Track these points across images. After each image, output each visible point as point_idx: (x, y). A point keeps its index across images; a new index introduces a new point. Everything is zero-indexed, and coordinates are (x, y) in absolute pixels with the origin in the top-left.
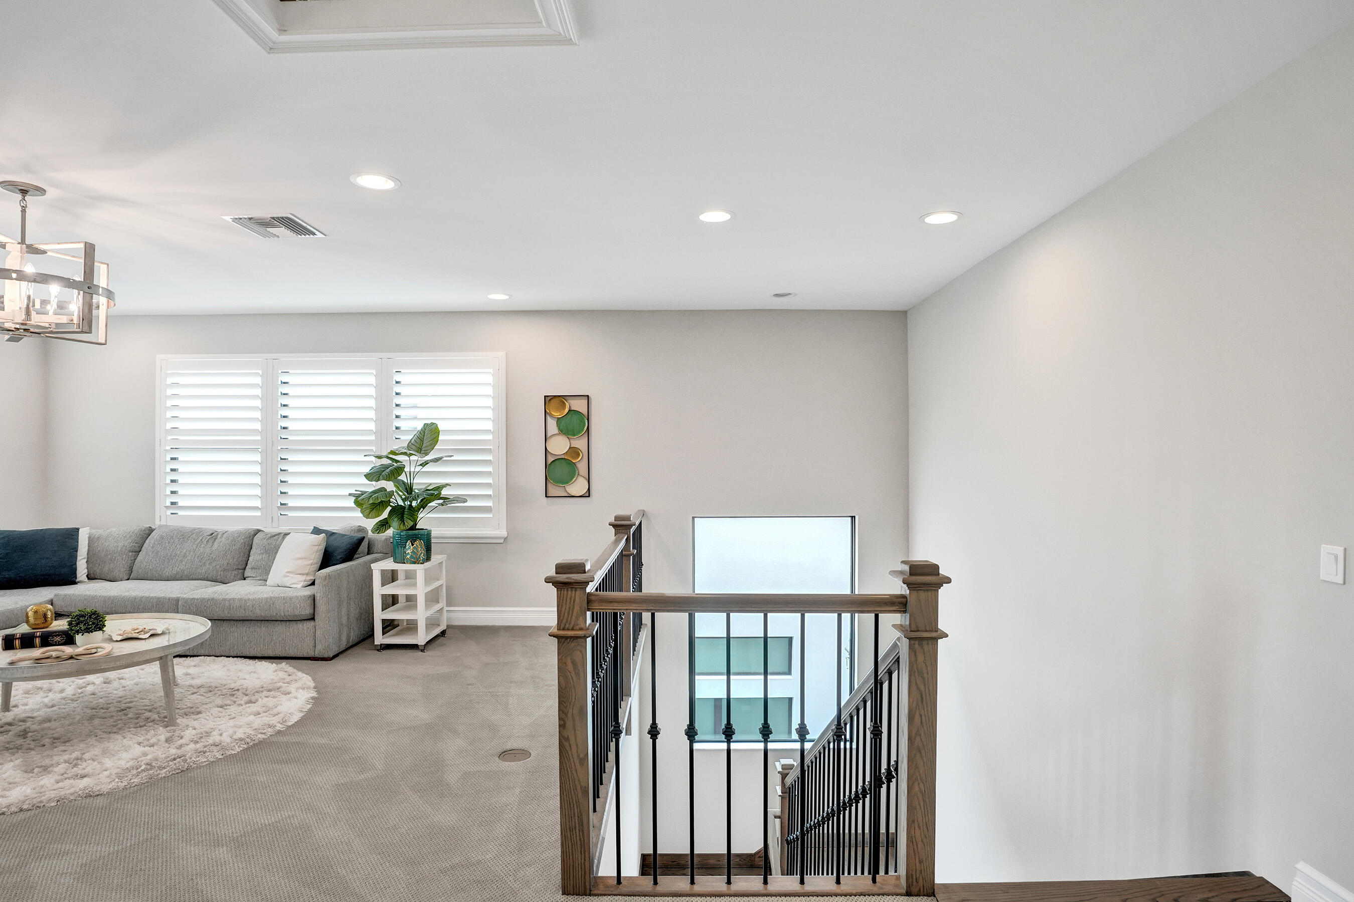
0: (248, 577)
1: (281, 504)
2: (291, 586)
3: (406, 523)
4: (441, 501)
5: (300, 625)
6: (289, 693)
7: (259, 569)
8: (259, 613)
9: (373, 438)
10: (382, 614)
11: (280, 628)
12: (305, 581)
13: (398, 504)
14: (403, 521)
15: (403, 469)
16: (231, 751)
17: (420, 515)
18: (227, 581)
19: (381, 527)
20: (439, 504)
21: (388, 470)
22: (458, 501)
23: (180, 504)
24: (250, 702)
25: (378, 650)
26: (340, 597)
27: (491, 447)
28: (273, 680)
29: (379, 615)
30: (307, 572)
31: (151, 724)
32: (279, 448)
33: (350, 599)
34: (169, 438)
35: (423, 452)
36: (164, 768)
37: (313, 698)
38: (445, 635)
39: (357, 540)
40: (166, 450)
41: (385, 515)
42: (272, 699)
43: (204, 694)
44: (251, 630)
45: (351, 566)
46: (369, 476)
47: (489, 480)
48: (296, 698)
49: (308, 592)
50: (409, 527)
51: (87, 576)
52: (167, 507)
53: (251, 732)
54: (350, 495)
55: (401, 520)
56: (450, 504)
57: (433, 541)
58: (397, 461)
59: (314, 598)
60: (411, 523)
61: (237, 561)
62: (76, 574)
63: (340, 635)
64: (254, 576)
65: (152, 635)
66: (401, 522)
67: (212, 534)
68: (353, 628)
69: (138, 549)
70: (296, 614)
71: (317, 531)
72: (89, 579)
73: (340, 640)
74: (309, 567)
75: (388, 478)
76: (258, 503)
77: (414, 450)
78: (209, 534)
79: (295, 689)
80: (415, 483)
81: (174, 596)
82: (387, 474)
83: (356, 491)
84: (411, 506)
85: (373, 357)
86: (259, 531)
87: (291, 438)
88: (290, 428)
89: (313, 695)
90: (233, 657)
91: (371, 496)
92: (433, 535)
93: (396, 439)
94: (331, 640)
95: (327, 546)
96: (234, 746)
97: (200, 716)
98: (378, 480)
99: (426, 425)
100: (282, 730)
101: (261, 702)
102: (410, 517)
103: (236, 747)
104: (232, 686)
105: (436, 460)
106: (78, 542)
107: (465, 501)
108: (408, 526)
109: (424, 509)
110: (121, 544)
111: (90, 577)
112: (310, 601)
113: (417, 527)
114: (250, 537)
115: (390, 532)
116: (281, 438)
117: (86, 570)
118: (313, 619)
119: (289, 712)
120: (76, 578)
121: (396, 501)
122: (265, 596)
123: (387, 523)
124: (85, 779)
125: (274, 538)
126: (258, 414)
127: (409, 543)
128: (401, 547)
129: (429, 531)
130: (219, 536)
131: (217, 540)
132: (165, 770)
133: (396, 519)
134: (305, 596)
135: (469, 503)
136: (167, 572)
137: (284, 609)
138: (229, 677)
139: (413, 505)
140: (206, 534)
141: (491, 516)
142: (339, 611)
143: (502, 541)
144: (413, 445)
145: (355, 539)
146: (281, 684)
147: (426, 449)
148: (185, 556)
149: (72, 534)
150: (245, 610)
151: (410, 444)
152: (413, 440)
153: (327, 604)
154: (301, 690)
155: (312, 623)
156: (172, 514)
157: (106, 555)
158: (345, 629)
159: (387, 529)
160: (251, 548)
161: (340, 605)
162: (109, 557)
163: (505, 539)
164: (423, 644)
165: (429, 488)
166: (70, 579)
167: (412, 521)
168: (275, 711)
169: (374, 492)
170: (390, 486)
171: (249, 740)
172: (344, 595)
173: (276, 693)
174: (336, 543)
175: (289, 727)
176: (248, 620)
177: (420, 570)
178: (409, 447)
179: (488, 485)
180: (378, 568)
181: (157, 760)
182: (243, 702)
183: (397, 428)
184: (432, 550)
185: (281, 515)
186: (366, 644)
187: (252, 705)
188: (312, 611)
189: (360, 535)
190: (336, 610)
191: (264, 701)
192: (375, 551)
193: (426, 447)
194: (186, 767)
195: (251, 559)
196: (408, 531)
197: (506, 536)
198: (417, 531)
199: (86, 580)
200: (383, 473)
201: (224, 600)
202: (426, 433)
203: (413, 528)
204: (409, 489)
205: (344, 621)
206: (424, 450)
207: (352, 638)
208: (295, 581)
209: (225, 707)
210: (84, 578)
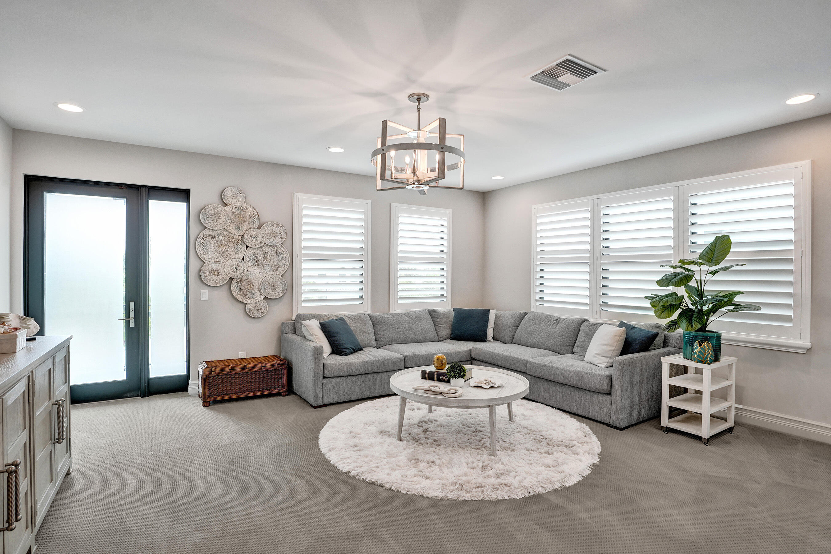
0: (575, 352)
1: (603, 302)
2: (598, 365)
3: (694, 326)
4: (732, 308)
5: (600, 397)
6: (578, 454)
7: (582, 347)
8: (572, 381)
9: (671, 252)
10: (669, 401)
11: (587, 396)
12: (608, 363)
13: (688, 307)
14: (691, 323)
15: (692, 276)
16: (515, 495)
17: (711, 319)
18: (562, 353)
19: (671, 327)
20: (729, 310)
21: (678, 278)
22: (750, 308)
23: (545, 299)
24: (548, 453)
25: (664, 431)
26: (632, 381)
27: (793, 257)
28: (572, 437)
29: (666, 402)
30: (610, 356)
31: (483, 449)
32: (602, 262)
33: (642, 383)
34: (539, 257)
35: (714, 262)
36: (469, 492)
37: (594, 465)
38: (732, 432)
39: (652, 335)
40: (536, 265)
41: (675, 316)
42: (564, 455)
43: (524, 435)
44: (568, 392)
45: (645, 356)
46: (660, 283)
47: (791, 290)
48: (581, 461)
49: (607, 372)
50: (697, 329)
51: (493, 338)
52: (537, 300)
53: (535, 483)
54: (646, 297)
55: (689, 322)
56: (741, 311)
57: (722, 342)
58: (688, 270)
59: (611, 378)
60: (699, 326)
61: (569, 340)
62: (486, 336)
63: (631, 412)
64: (579, 352)
65: (492, 387)
66: (689, 324)
67: (557, 319)
68: (644, 407)
69: (517, 325)
70: (597, 388)
71: (622, 325)
72: (493, 339)
73: (631, 415)
74: (612, 352)
75: (677, 284)
76: (587, 301)
77: (705, 260)
78: (555, 319)
79: (583, 452)
80: (706, 290)
81: (525, 359)
82: (676, 280)
83: (651, 294)
84: (701, 310)
85: (671, 186)
86: (585, 320)
87: (611, 254)
88: (610, 247)
89: (595, 462)
90: (556, 408)
91: (662, 299)
92: (722, 337)
93: (692, 252)
94: (623, 414)
95: (628, 337)
96: (518, 492)
97: (513, 453)
98: (668, 285)
99: (718, 238)
100: (559, 489)
101: (557, 455)
102: (698, 320)
103: (520, 493)
104: (544, 433)
105: (726, 269)
106: (489, 318)
107: (759, 309)
108: (695, 328)
109: (714, 313)
110: (509, 321)
111: (494, 339)
112: (607, 380)
113: (707, 329)
114: (579, 324)
115: (680, 331)
116: (603, 255)
117: (493, 334)
118: (609, 393)
119: (570, 473)
120: (486, 339)
121: (687, 305)
122: (578, 369)
123: (677, 324)
124: (428, 481)
125: (594, 326)
126: (588, 239)
127: (697, 343)
128: (690, 345)
129: (719, 334)
130: (561, 321)
131: (559, 324)
132: (470, 494)
133: (684, 321)
134: (604, 375)
135: (764, 311)
136: (530, 342)
137: (589, 383)
138: (546, 425)
139: (703, 309)
140: (553, 320)
141: (791, 325)
142: (632, 392)
143: (804, 351)
144: (704, 256)
145: (651, 334)
146: (575, 443)
147: (717, 259)
148: (540, 333)
149: (486, 313)
150: (564, 377)
151: (702, 255)
152: (705, 251)
153: (621, 385)
154: (587, 454)
155: (608, 398)
156: (540, 305)
157: (502, 327)
158: (636, 407)
159: (677, 329)
160: (579, 332)
161: (632, 387)
162: (503, 328)
163: (808, 350)
164: (707, 438)
165: (720, 295)
166: (482, 339)
167: (700, 324)
168: (560, 469)
169: (666, 296)
170: (681, 291)
171: (531, 490)
172: (637, 379)
173: (568, 451)
174: (635, 335)
175: (565, 488)
176: (566, 385)
177: (707, 369)
178: (700, 258)
179: (789, 295)
180: (666, 361)
181: (469, 483)
182: (543, 451)
183: (693, 243)
184: (722, 351)
185: (602, 310)
186: (653, 422)
187: (548, 456)
188: (609, 388)
189: (655, 331)
190: (629, 391)
191: (559, 455)
192: (670, 345)
193: (717, 257)
194: (481, 498)
195: (578, 339)
196: (698, 333)
197: (810, 347)
198: (706, 333)
199: (492, 340)
200: (673, 280)
201: (552, 367)
202: (717, 246)
203: (703, 329)
204: (701, 294)
205: (636, 400)
206: (715, 260)
207: (642, 415)
208: (600, 362)
209: (531, 452)
210: (491, 339)
